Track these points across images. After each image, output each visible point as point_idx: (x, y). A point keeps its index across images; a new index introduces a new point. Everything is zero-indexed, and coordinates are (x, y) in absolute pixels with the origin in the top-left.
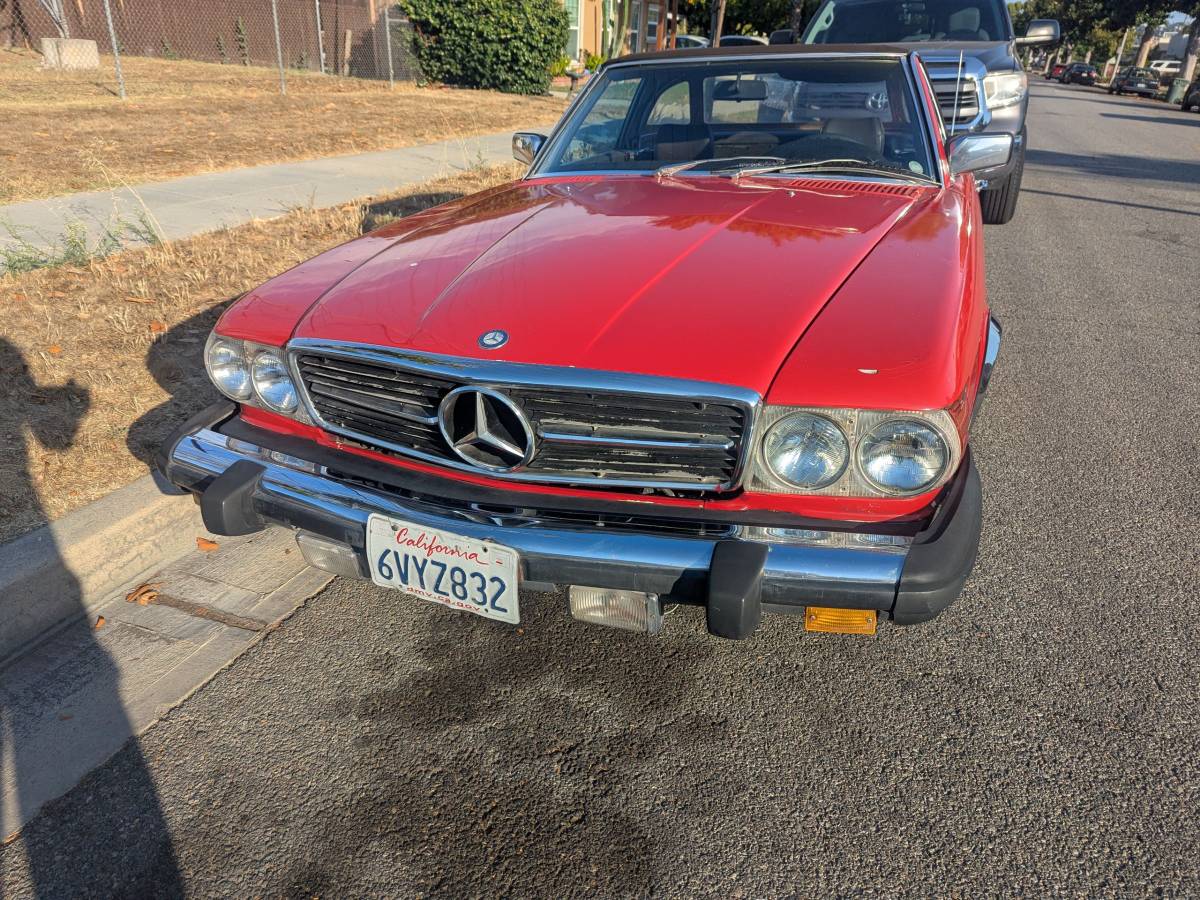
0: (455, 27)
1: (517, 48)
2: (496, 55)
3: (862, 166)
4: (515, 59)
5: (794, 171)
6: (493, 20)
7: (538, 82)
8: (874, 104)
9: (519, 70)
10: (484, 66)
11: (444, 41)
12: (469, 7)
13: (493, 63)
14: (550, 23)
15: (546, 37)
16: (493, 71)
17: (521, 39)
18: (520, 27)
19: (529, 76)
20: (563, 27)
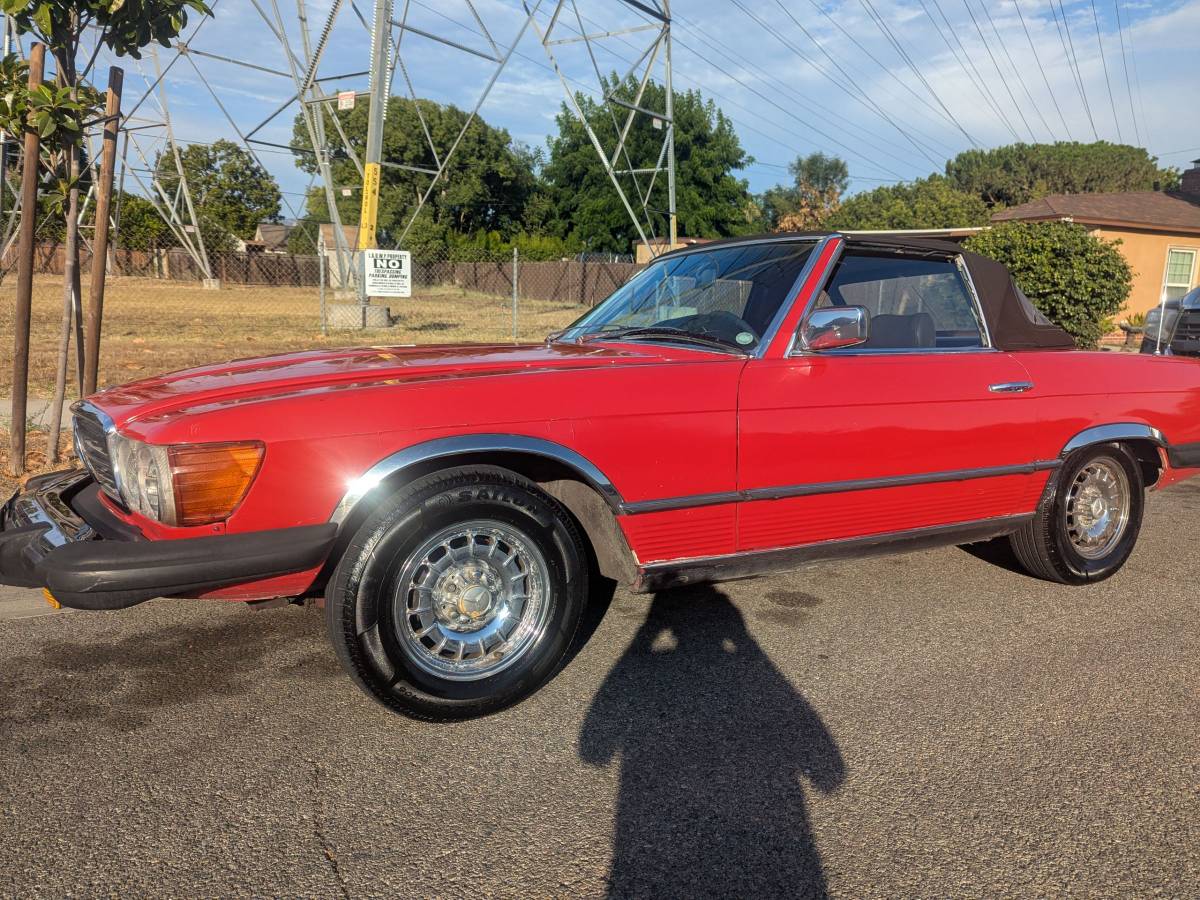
1: (1057, 302)
6: (1032, 276)
12: (1009, 265)
14: (1104, 277)
15: (1093, 290)
17: (1063, 293)
18: (1063, 283)
19: (1069, 328)
20: (1119, 281)
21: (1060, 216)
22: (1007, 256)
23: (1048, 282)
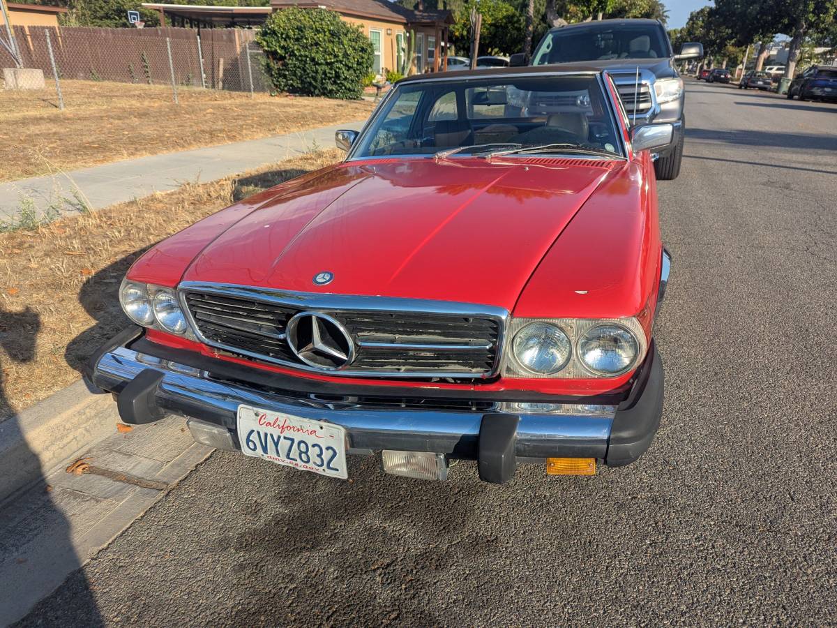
0: (295, 55)
1: (339, 68)
2: (324, 73)
3: (573, 148)
4: (337, 76)
5: (528, 152)
6: (321, 49)
7: (354, 91)
8: (582, 102)
9: (341, 83)
10: (316, 81)
11: (288, 64)
12: (305, 41)
13: (322, 79)
14: (361, 51)
15: (358, 60)
16: (322, 84)
17: (341, 62)
18: (340, 54)
19: (348, 87)
20: (369, 54)
21: (316, 4)
22: (302, 34)
23: (331, 54)
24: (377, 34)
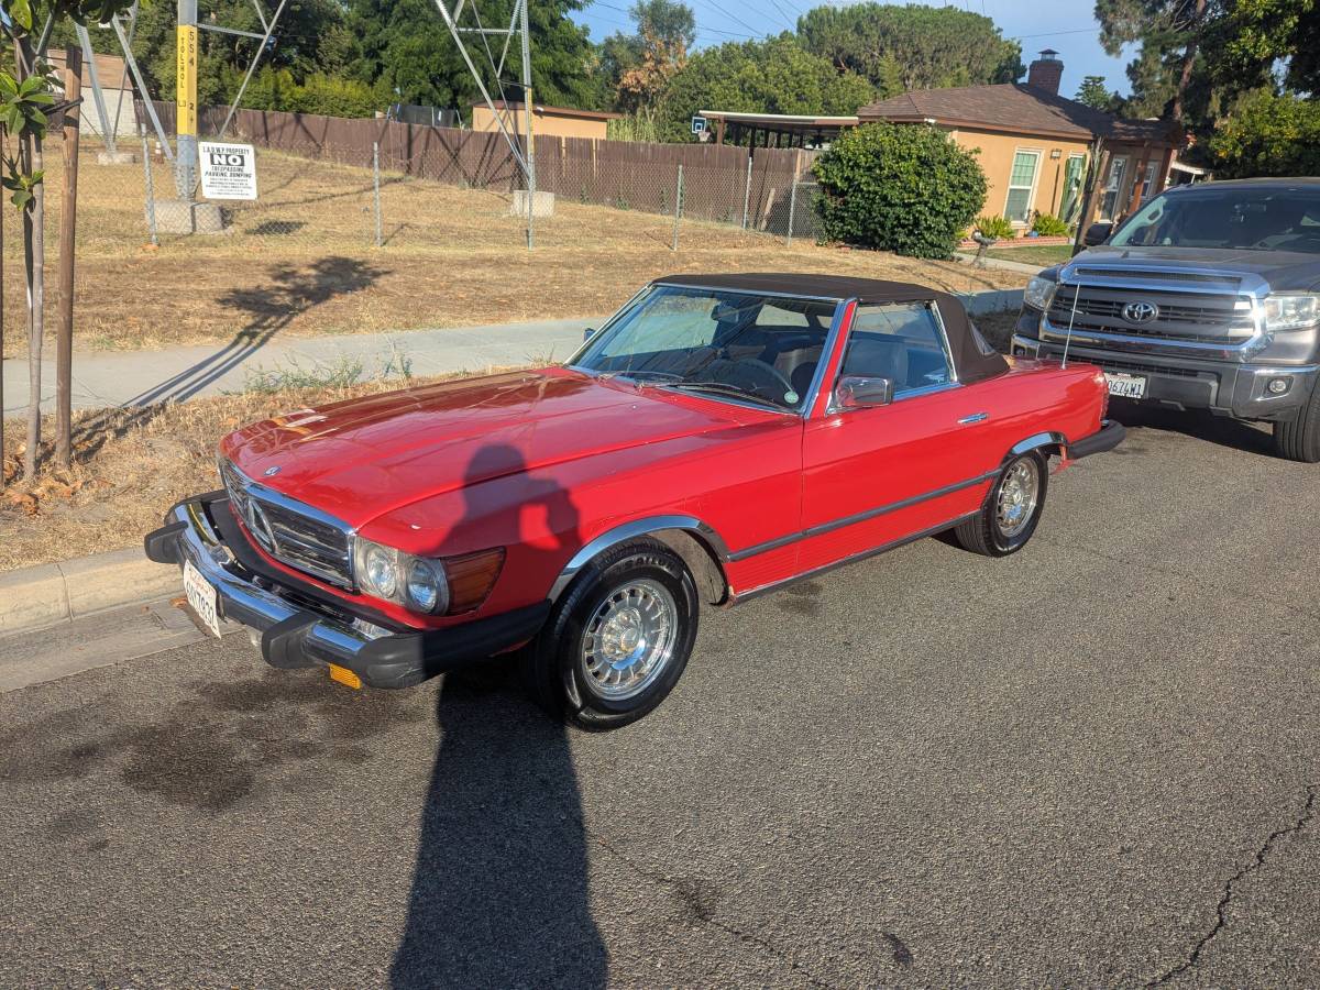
0: (862, 191)
1: (920, 212)
2: (898, 218)
4: (916, 223)
6: (899, 184)
7: (940, 246)
9: (921, 234)
10: (883, 229)
11: (849, 203)
12: (878, 171)
13: (893, 227)
14: (963, 188)
15: (953, 201)
16: (893, 233)
17: (926, 204)
18: (926, 193)
19: (930, 240)
20: (976, 194)
21: (923, 117)
22: (876, 161)
23: (913, 192)
24: (1032, 158)
